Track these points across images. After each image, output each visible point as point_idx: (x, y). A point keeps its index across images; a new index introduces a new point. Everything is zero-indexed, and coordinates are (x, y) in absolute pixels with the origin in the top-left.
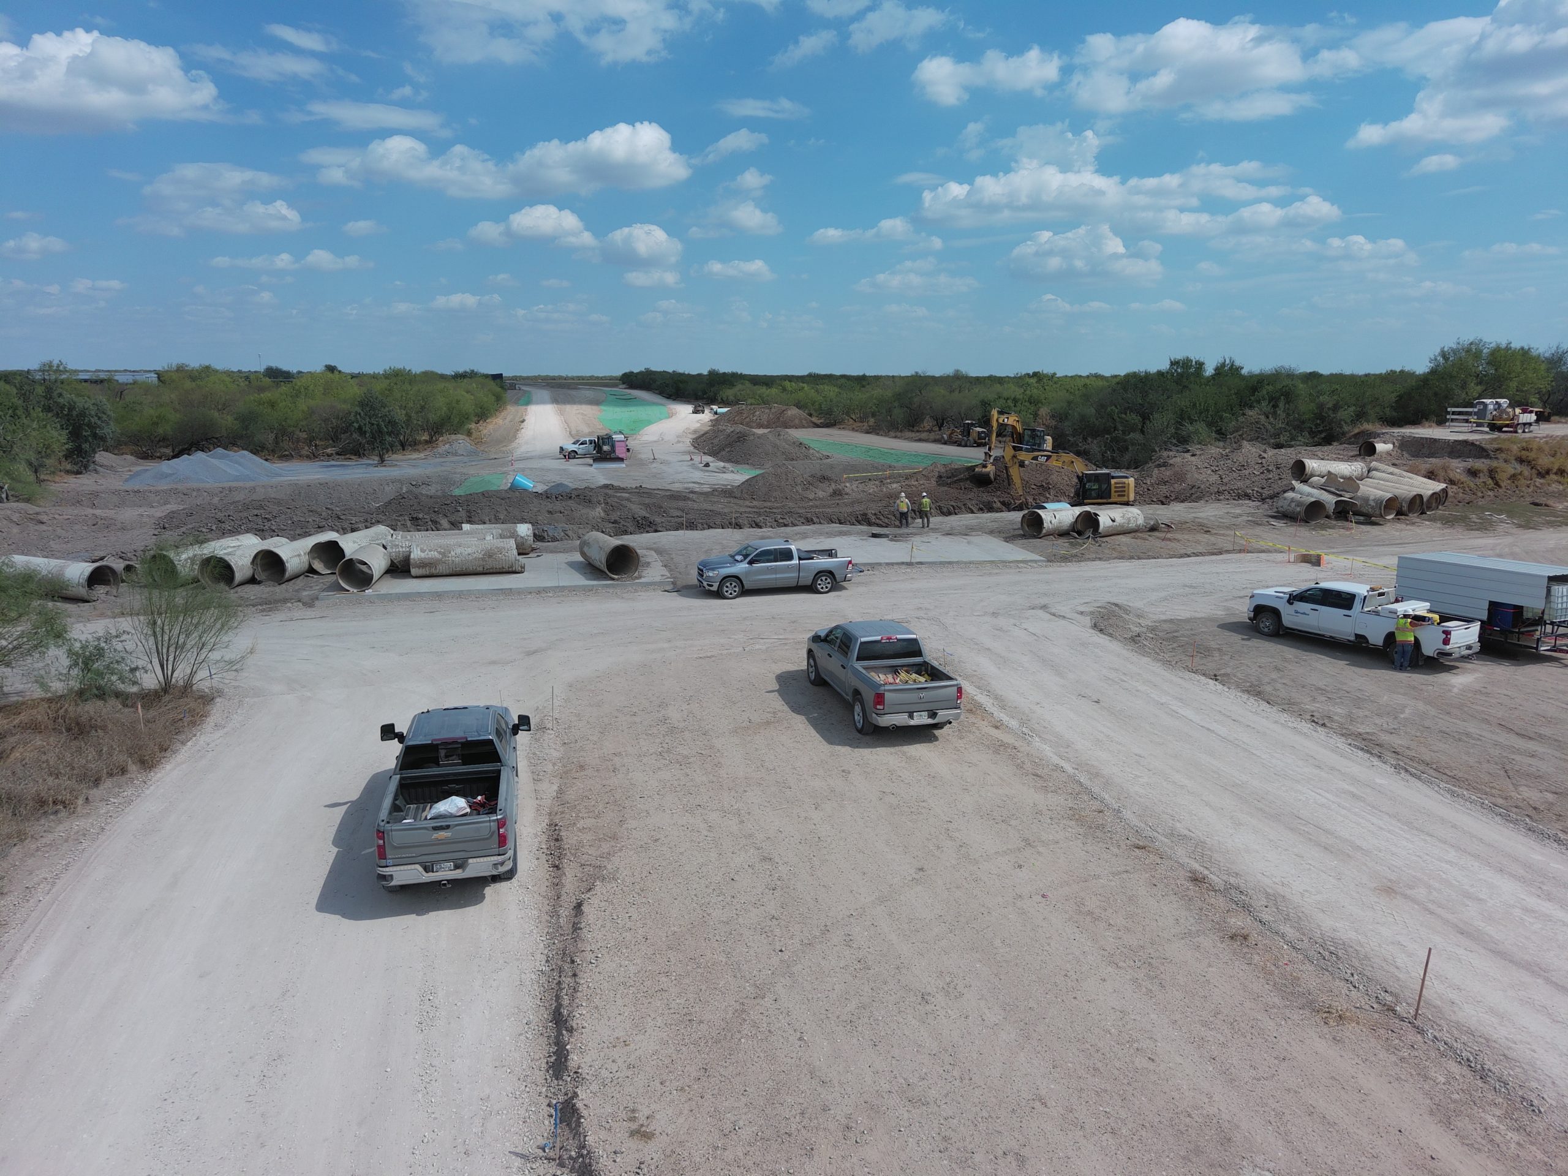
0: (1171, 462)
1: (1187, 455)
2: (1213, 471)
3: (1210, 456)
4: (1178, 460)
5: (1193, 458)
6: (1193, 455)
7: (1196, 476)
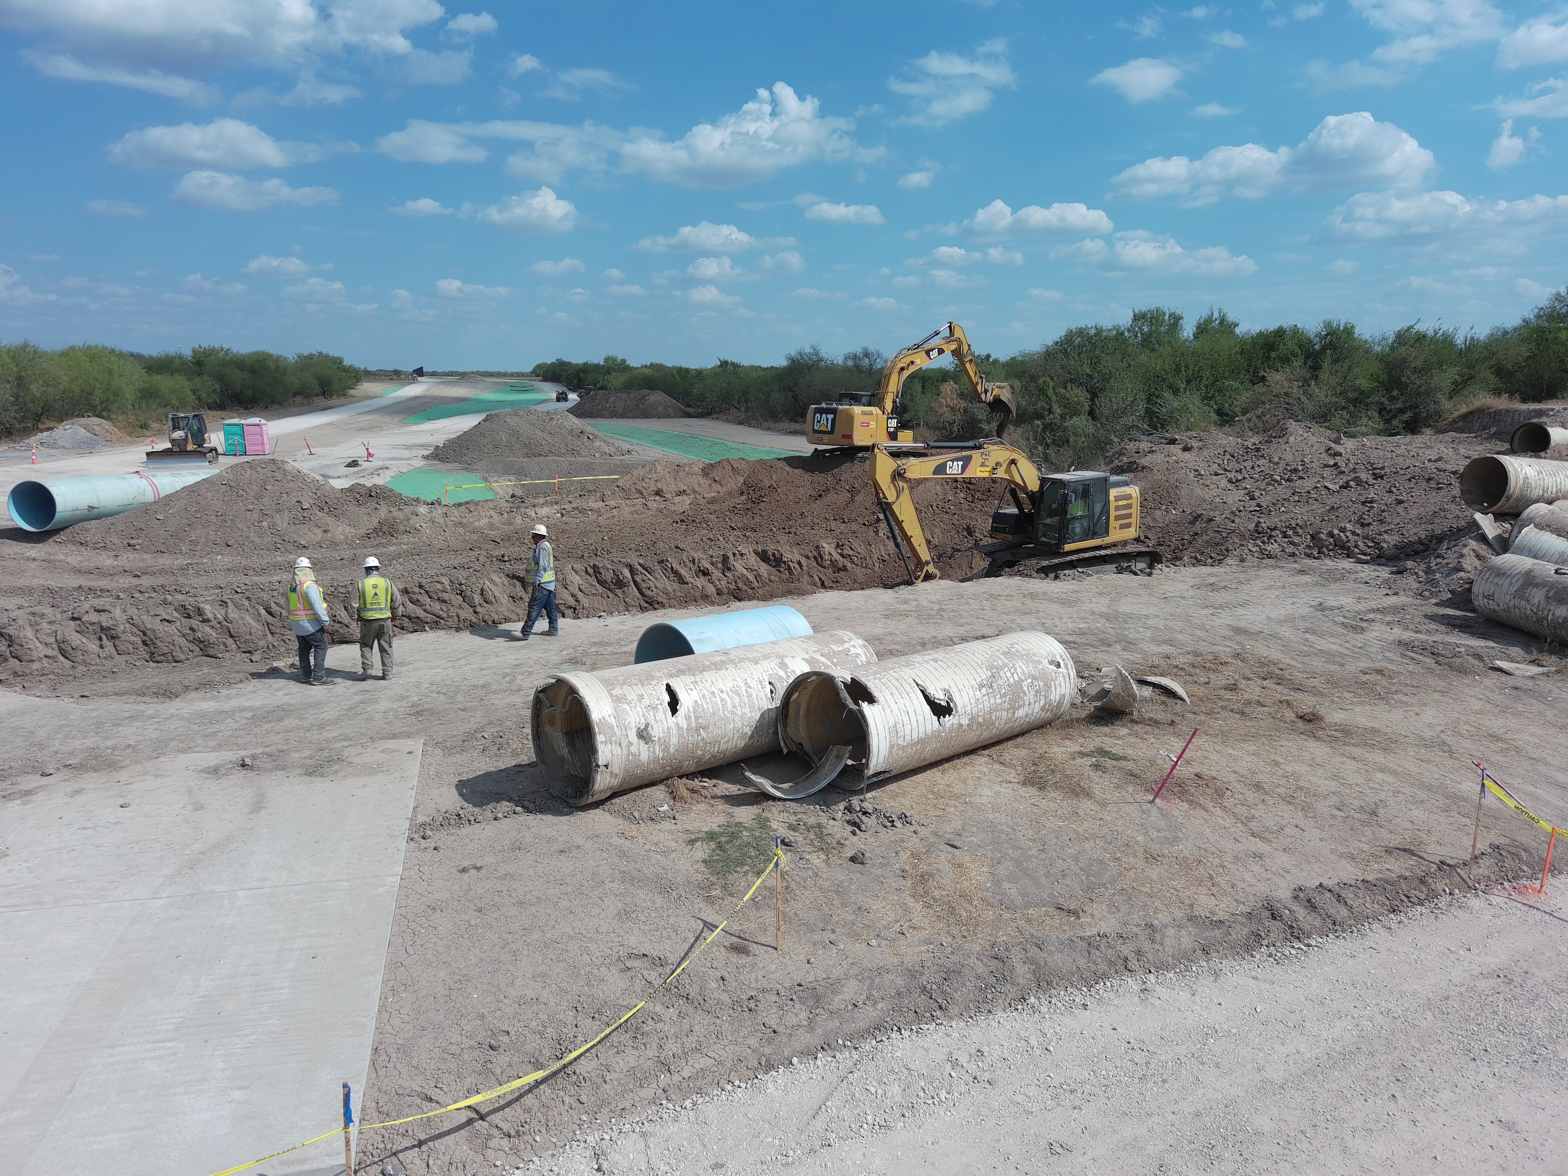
0: (1144, 461)
1: (1175, 449)
2: (1230, 481)
3: (1221, 451)
4: (1158, 458)
5: (1187, 455)
6: (1186, 449)
7: (1199, 491)
